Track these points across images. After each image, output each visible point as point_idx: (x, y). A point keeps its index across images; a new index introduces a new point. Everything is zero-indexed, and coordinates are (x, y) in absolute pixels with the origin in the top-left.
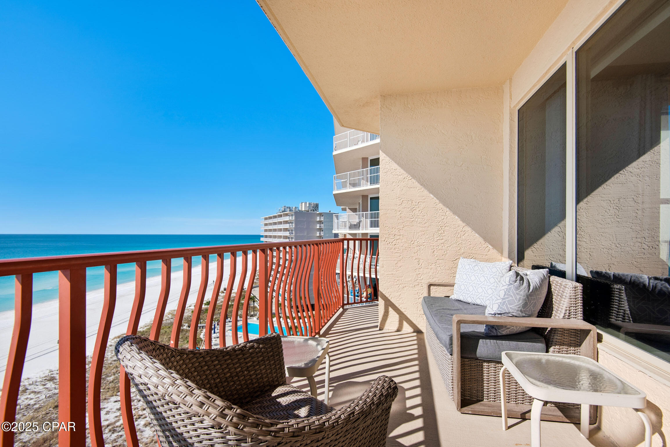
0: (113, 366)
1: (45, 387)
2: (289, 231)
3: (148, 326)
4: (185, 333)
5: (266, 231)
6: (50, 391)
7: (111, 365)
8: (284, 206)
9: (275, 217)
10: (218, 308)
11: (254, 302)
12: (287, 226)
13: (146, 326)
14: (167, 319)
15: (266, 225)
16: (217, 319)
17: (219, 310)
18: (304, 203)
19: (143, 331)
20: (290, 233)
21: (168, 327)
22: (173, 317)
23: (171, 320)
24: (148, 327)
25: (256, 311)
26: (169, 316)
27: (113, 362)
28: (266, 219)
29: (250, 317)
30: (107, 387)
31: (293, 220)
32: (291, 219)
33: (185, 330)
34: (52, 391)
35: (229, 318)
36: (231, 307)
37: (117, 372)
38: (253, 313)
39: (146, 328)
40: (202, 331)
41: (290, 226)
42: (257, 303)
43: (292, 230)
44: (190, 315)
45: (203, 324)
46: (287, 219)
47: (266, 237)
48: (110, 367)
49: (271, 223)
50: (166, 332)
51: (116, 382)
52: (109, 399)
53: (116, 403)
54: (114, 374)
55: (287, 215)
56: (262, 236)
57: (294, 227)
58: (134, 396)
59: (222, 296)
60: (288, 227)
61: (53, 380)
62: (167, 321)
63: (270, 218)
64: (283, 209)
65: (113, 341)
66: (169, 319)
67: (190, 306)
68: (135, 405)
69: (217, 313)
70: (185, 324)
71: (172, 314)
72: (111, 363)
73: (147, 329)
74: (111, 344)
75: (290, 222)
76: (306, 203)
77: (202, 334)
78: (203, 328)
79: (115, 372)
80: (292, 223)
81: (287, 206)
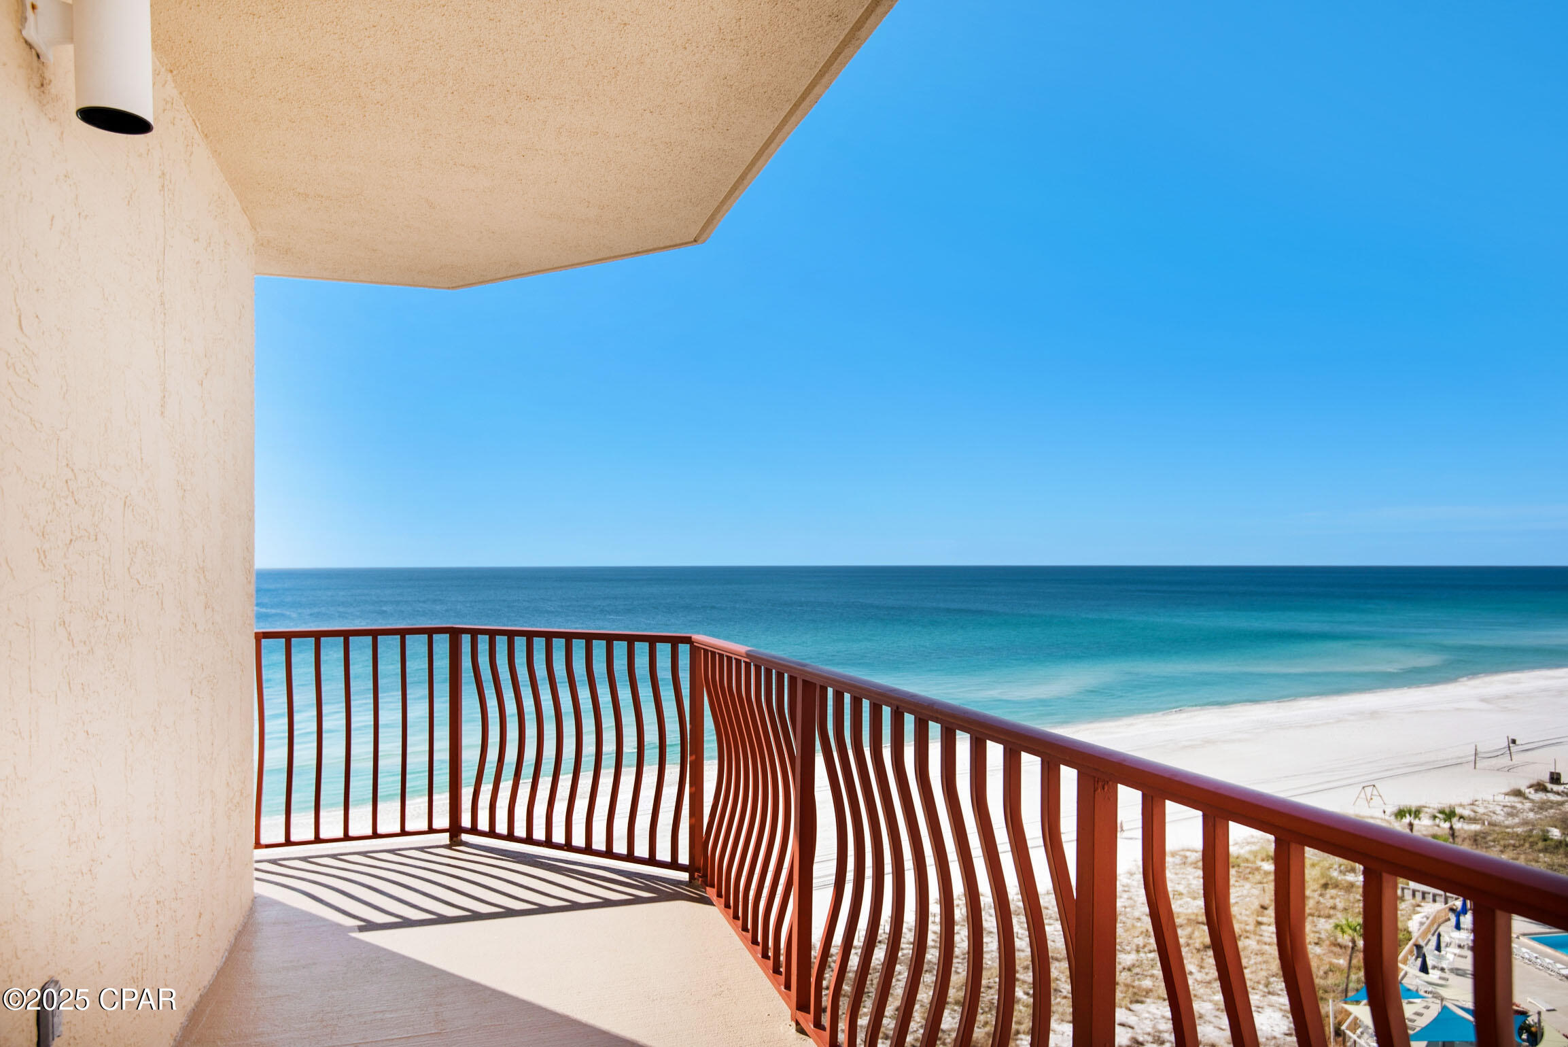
0: (1141, 927)
3: (1253, 843)
13: (1248, 843)
24: (1254, 848)
37: (1144, 946)
39: (1248, 848)
48: (1133, 926)
59: (1533, 802)
73: (1251, 852)
77: (1417, 918)
78: (1424, 898)
79: (1141, 945)
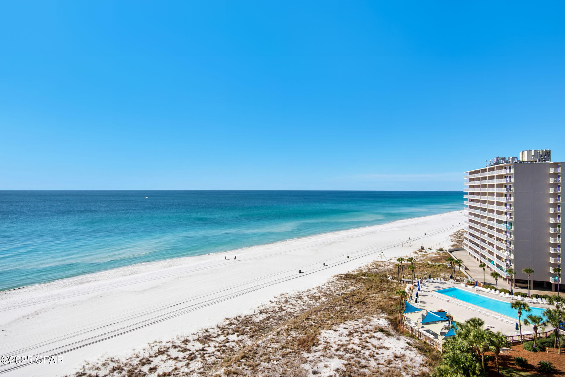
1: (297, 302)
2: (505, 187)
4: (390, 284)
5: (471, 187)
6: (300, 306)
7: (336, 298)
8: (497, 158)
9: (484, 171)
10: (419, 266)
11: (460, 266)
12: (503, 181)
13: (356, 271)
14: (372, 268)
15: (471, 180)
16: (419, 277)
17: (419, 269)
18: (526, 152)
19: (355, 275)
20: (507, 189)
21: (374, 275)
22: (377, 267)
23: (376, 270)
24: (358, 272)
25: (462, 276)
26: (373, 265)
27: (337, 296)
28: (471, 173)
29: (456, 281)
30: (336, 314)
31: (512, 174)
32: (508, 172)
33: (390, 281)
34: (301, 306)
35: (432, 278)
36: (433, 267)
37: (341, 304)
38: (458, 278)
39: (356, 273)
40: (406, 286)
41: (507, 181)
42: (462, 268)
43: (510, 186)
44: (392, 268)
45: (406, 278)
46: (503, 172)
47: (471, 194)
49: (479, 178)
50: (373, 279)
51: (342, 312)
52: (340, 325)
53: (345, 329)
54: (340, 306)
55: (502, 168)
56: (466, 193)
57: (513, 182)
58: (357, 329)
59: (420, 255)
60: (505, 183)
61: (301, 299)
62: (373, 269)
63: (477, 172)
64: (494, 161)
65: (334, 278)
66: (374, 268)
67: (391, 260)
68: (360, 336)
69: (418, 271)
70: (389, 276)
71: (376, 264)
72: (336, 296)
74: (333, 280)
75: (507, 177)
76: (529, 152)
78: (406, 283)
80: (510, 177)
81: (501, 157)
